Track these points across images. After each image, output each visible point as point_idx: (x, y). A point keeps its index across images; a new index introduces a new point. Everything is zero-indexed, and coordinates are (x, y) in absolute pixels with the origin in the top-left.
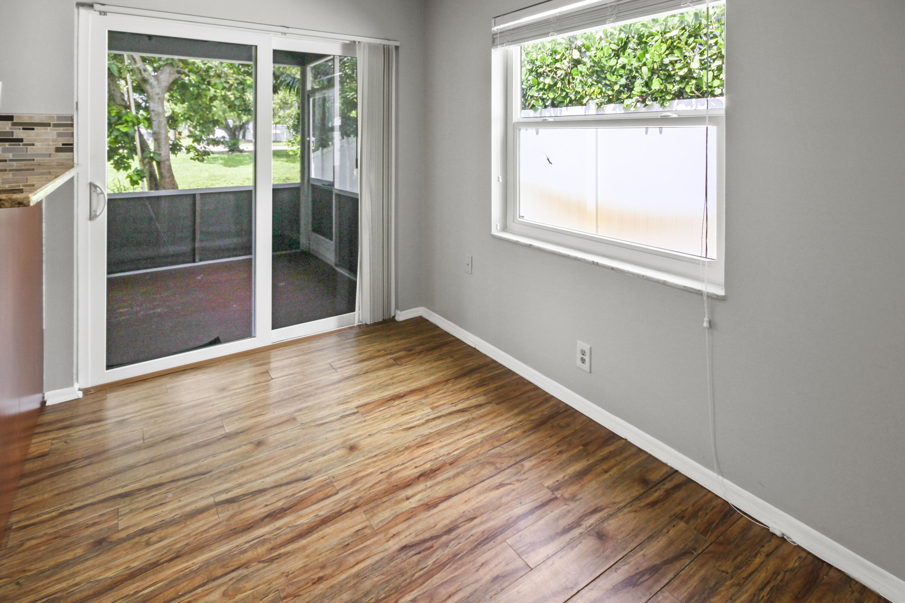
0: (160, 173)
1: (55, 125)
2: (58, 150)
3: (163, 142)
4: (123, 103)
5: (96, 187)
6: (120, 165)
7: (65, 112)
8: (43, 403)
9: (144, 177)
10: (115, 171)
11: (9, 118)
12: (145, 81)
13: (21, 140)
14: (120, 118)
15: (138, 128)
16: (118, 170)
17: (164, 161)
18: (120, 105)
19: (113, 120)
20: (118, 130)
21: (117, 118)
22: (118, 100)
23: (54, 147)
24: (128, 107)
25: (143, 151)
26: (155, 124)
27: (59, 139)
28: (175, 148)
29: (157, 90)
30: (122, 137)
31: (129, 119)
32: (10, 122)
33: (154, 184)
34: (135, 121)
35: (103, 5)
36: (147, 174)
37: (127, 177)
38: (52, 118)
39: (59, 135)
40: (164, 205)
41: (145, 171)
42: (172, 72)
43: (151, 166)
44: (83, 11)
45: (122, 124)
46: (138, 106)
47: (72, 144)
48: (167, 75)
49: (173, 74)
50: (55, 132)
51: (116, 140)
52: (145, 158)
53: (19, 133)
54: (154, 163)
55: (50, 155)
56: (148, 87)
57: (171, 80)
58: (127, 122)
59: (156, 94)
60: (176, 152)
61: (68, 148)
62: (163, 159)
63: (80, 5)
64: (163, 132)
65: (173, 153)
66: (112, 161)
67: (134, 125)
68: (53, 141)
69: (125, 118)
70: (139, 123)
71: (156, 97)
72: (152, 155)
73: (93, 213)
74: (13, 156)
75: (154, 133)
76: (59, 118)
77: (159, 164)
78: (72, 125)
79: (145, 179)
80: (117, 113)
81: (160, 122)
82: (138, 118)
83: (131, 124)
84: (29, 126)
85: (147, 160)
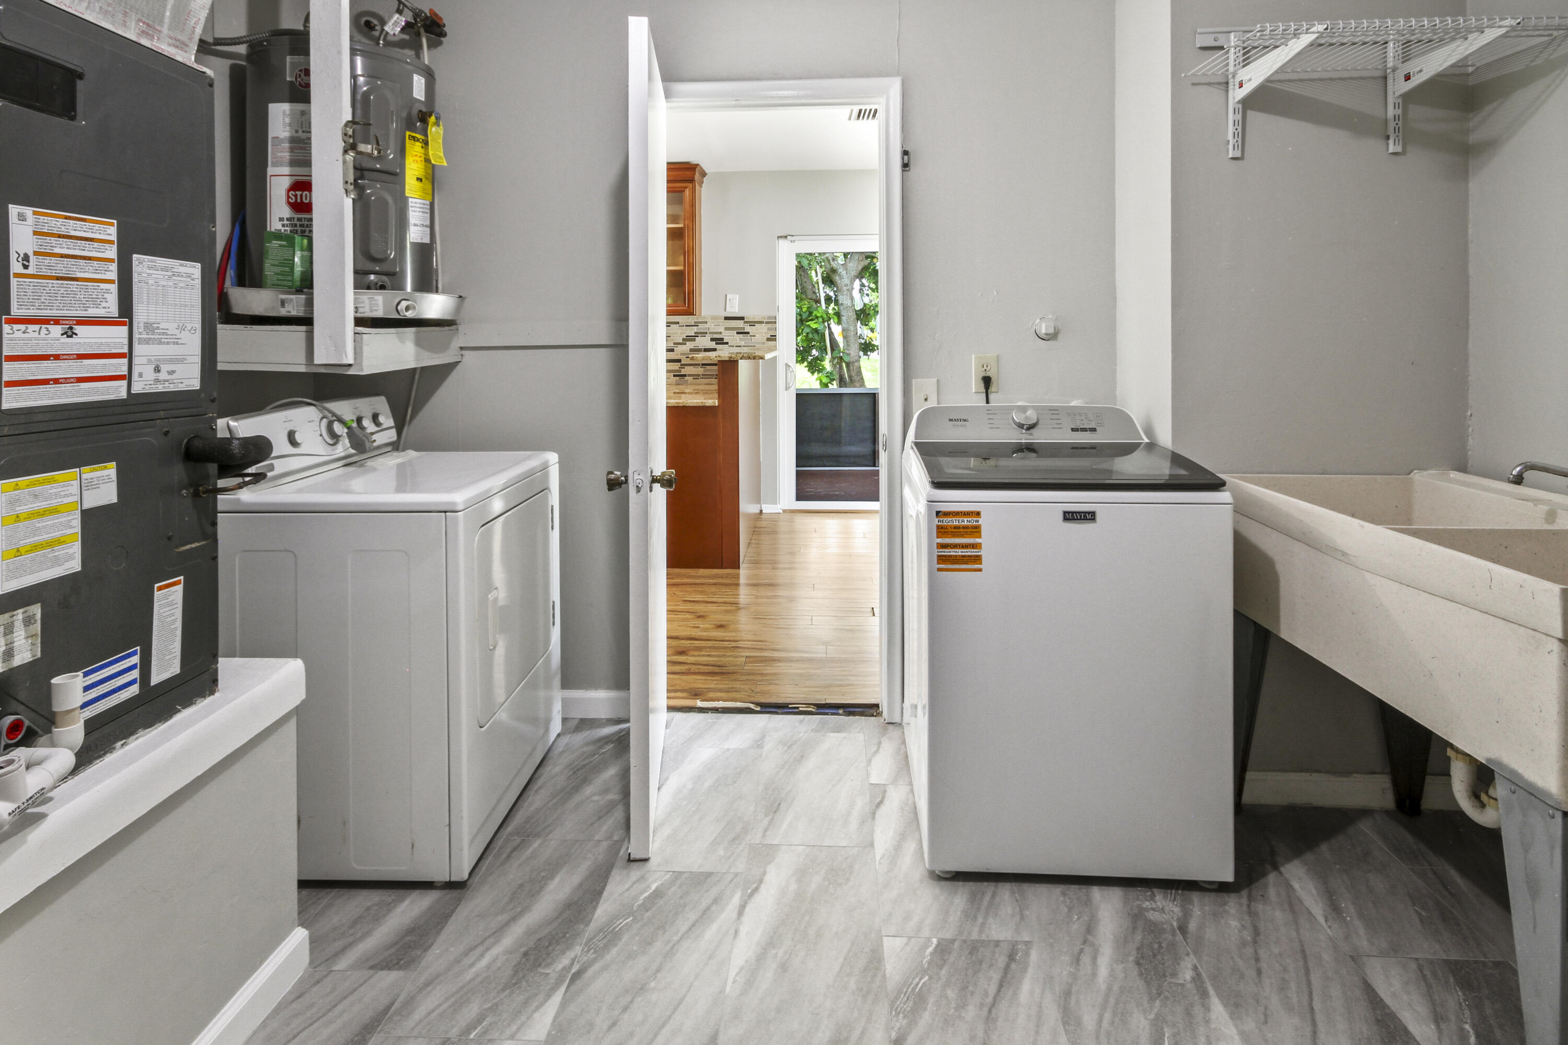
0: (850, 377)
1: (767, 323)
2: (768, 340)
3: (852, 339)
4: (814, 297)
5: (789, 366)
6: (814, 367)
7: (773, 314)
8: (761, 511)
9: (834, 380)
10: (809, 374)
11: (742, 318)
12: (834, 271)
13: (748, 333)
14: (811, 313)
15: (829, 325)
16: (813, 373)
17: (853, 362)
18: (811, 299)
19: (804, 316)
20: (809, 326)
21: (808, 313)
22: (810, 295)
23: (766, 338)
24: (818, 301)
25: (833, 350)
26: (844, 318)
27: (769, 332)
28: (867, 348)
29: (846, 281)
30: (813, 333)
31: (818, 315)
32: (743, 321)
33: (842, 383)
34: (825, 316)
35: (793, 236)
36: (837, 377)
37: (817, 380)
38: (764, 318)
39: (769, 329)
40: (846, 402)
41: (834, 373)
42: (860, 259)
43: (841, 367)
44: (781, 241)
45: (812, 320)
46: (828, 299)
47: (775, 336)
48: (856, 263)
49: (862, 261)
50: (766, 327)
51: (808, 340)
52: (835, 358)
53: (748, 328)
54: (844, 365)
55: (764, 343)
56: (837, 278)
57: (860, 268)
58: (817, 317)
59: (845, 286)
60: (869, 353)
61: (773, 338)
62: (852, 360)
63: (779, 237)
64: (852, 328)
65: (866, 354)
66: (806, 364)
67: (824, 322)
68: (766, 333)
69: (815, 313)
70: (830, 319)
71: (845, 288)
72: (841, 354)
73: (788, 385)
74: (745, 343)
75: (843, 330)
76: (769, 318)
77: (848, 365)
78: (775, 322)
79: (834, 383)
80: (808, 308)
81: (848, 315)
82: (827, 313)
83: (820, 320)
84: (752, 324)
85: (838, 360)
